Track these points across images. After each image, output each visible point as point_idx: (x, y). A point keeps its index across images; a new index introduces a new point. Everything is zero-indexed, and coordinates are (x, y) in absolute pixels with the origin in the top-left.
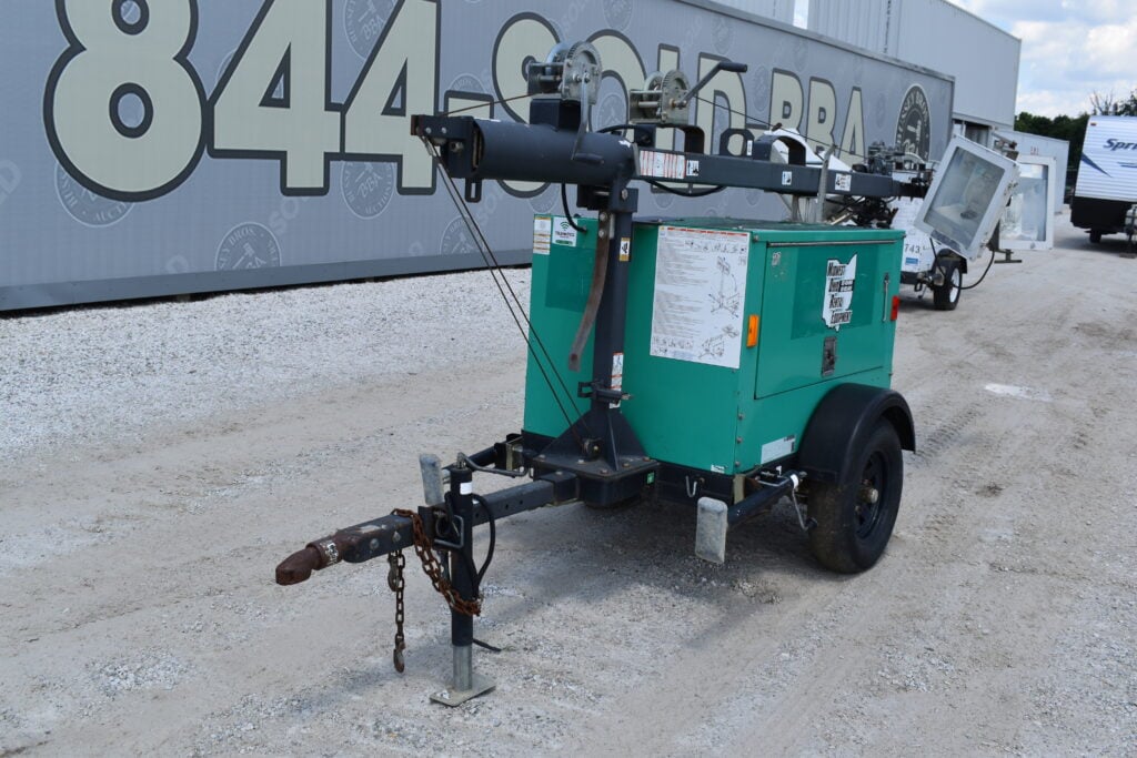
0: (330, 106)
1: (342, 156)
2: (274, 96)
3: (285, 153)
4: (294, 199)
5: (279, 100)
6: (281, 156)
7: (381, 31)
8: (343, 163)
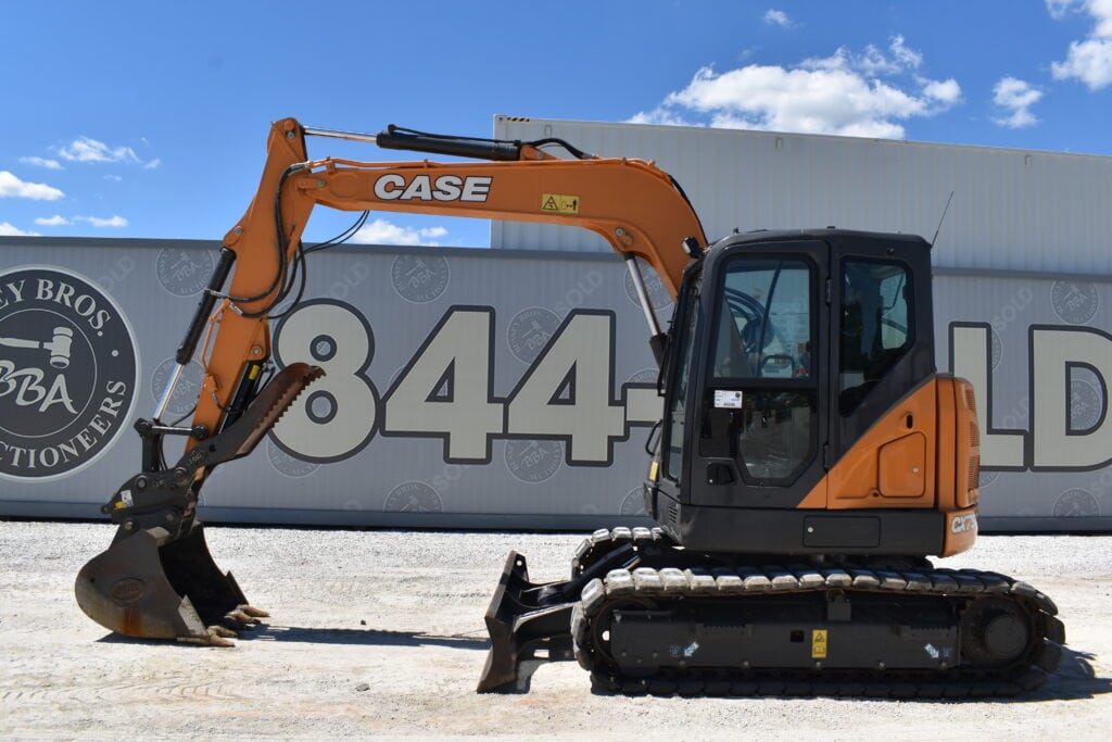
0: (492, 399)
1: (505, 435)
2: (438, 395)
3: (449, 434)
4: (457, 466)
5: (444, 397)
6: (446, 436)
7: (546, 342)
8: (507, 441)
